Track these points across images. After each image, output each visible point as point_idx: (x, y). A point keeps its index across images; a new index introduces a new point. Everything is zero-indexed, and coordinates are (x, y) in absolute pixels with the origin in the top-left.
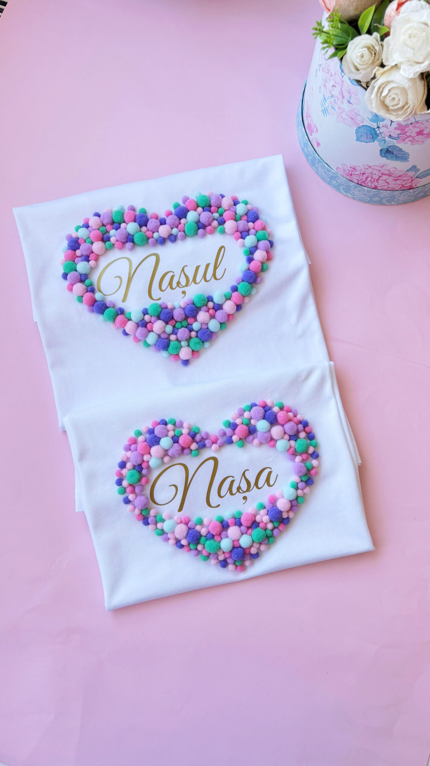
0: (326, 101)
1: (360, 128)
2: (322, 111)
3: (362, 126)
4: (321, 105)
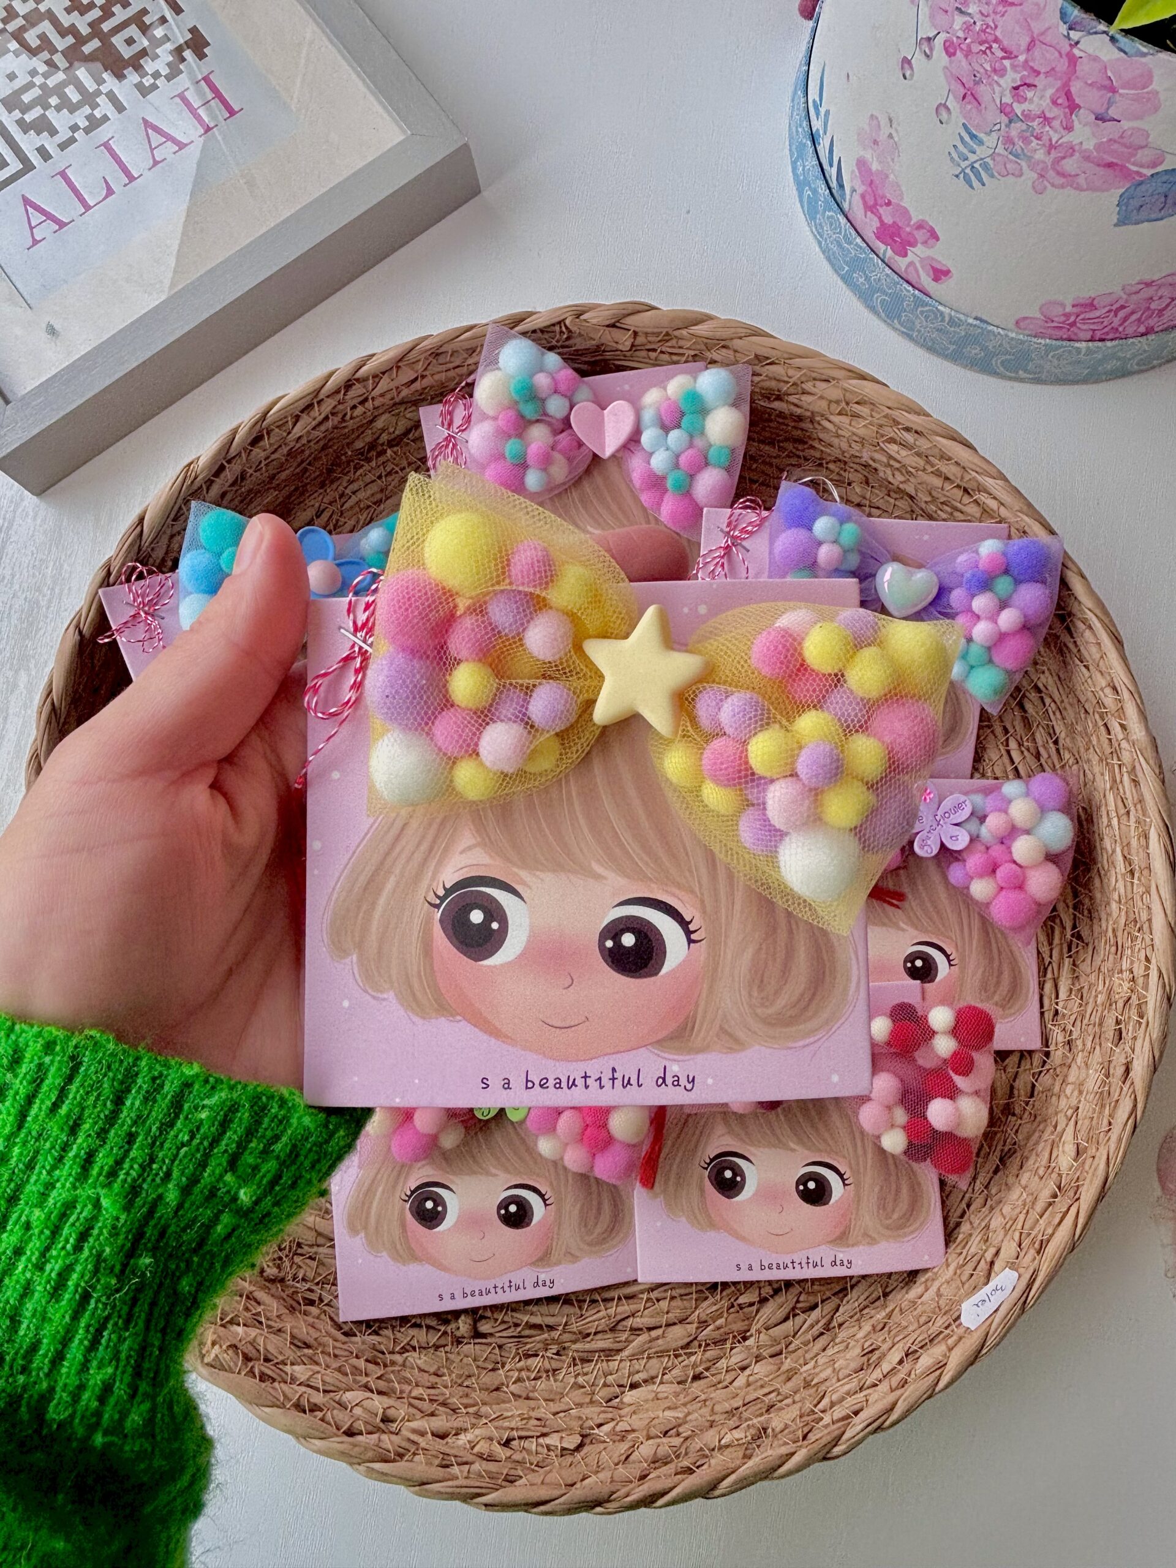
0: (981, 143)
1: (1140, 184)
2: (957, 176)
3: (1152, 175)
4: (952, 159)
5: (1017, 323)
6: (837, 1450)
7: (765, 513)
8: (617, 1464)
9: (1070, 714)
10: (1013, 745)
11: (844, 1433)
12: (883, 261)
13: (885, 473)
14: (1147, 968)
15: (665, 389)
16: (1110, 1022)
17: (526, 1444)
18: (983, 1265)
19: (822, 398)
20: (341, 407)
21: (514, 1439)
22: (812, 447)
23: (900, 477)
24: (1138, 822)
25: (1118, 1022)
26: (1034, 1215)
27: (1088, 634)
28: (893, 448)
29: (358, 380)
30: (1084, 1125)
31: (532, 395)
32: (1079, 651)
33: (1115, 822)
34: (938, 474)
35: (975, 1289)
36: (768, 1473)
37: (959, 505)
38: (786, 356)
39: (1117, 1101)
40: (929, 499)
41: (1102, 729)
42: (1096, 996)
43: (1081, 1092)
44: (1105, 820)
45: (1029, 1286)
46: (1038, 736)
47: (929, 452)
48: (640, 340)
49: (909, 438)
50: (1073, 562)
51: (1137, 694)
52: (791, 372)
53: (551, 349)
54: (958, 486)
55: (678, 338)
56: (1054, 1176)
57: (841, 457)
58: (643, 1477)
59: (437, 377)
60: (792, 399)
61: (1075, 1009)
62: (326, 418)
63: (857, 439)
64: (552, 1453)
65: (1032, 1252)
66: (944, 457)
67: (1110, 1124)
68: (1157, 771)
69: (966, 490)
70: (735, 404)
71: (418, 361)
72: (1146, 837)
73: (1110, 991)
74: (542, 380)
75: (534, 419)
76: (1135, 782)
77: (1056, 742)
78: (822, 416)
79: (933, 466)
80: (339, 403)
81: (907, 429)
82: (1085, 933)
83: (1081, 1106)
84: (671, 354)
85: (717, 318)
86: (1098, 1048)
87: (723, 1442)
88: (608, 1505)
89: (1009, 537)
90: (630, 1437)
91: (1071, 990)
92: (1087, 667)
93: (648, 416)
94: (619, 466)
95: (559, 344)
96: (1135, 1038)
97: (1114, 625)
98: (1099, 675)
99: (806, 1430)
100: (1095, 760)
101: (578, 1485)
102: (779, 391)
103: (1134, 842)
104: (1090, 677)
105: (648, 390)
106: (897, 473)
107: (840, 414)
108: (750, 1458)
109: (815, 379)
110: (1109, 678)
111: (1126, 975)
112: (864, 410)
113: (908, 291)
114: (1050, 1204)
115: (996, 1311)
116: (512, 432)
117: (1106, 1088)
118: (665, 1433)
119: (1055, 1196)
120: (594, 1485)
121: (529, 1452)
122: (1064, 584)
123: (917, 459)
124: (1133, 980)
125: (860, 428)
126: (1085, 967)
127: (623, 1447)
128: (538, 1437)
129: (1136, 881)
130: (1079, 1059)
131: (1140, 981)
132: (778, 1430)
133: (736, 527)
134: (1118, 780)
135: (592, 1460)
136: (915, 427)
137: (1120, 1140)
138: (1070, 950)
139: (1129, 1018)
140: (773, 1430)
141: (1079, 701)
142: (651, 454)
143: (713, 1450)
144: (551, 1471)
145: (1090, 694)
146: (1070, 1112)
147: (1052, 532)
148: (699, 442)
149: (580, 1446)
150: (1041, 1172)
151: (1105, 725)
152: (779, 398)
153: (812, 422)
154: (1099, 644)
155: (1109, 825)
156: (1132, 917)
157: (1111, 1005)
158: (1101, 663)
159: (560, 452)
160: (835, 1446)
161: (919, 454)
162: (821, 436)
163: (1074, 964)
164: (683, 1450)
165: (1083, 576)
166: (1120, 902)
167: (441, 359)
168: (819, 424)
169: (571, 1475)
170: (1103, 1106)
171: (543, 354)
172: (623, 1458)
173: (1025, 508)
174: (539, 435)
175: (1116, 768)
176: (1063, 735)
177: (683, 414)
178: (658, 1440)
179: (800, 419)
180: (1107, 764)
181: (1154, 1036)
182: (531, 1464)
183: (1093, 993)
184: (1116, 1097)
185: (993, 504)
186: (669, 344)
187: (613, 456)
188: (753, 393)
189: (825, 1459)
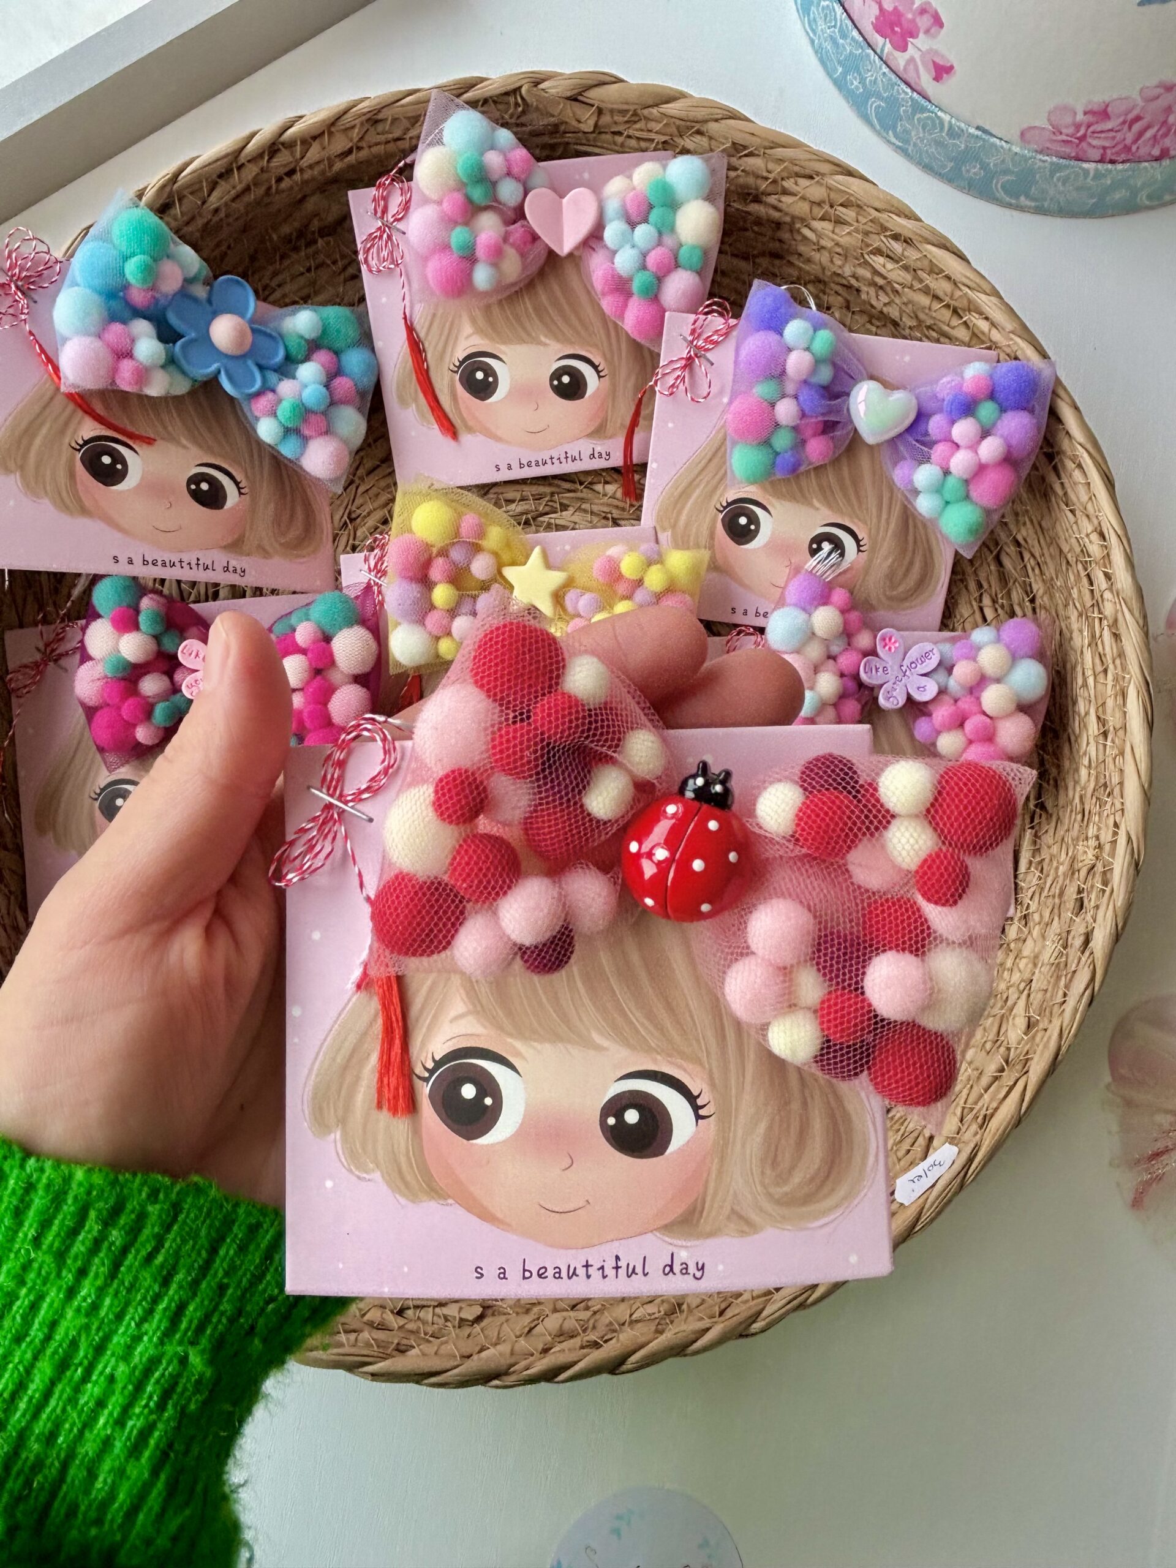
5: (1022, 134)
6: (756, 1326)
7: (732, 322)
8: (517, 1337)
9: (1050, 571)
10: (987, 601)
11: (763, 1309)
12: (881, 58)
13: (868, 294)
14: (1115, 834)
15: (630, 177)
16: (1071, 893)
17: (422, 1314)
18: (921, 1141)
19: (803, 198)
20: (265, 176)
21: (409, 1308)
22: (791, 264)
23: (884, 299)
24: (1116, 679)
25: (1080, 891)
26: (977, 1090)
27: (1077, 475)
28: (878, 261)
29: (283, 144)
30: (1037, 998)
31: (482, 177)
32: (1066, 494)
33: (1091, 681)
34: (926, 291)
35: (912, 1164)
36: (679, 1350)
37: (946, 328)
38: (767, 144)
39: (1075, 972)
40: (914, 323)
41: (1085, 581)
42: (1057, 868)
43: (1035, 965)
44: (1080, 681)
45: (970, 1160)
46: (1014, 595)
47: (919, 264)
48: (606, 119)
49: (897, 247)
50: (1065, 389)
51: (1125, 537)
52: (771, 166)
53: (504, 125)
54: (948, 306)
55: (647, 119)
56: (1002, 1049)
57: (821, 276)
58: (546, 1351)
59: (375, 150)
60: (772, 199)
61: (1035, 881)
62: (247, 189)
63: (839, 250)
64: (449, 1324)
65: (974, 1127)
66: (934, 270)
67: (1065, 995)
68: (1141, 622)
69: (955, 311)
70: (710, 198)
71: (353, 127)
72: (1124, 695)
73: (1073, 859)
74: (494, 160)
75: (483, 204)
76: (1116, 636)
77: (1032, 601)
78: (803, 220)
79: (921, 281)
80: (262, 170)
81: (896, 237)
82: (1049, 805)
83: (1035, 978)
84: (638, 139)
85: (691, 96)
86: (1056, 919)
87: (634, 1317)
88: (505, 1378)
89: (998, 361)
90: (536, 1310)
91: (1031, 862)
92: (1072, 511)
93: (612, 207)
94: (577, 266)
95: (513, 121)
96: (1097, 907)
97: (1106, 462)
98: (1085, 519)
99: (723, 1306)
100: (1074, 615)
101: (475, 1357)
102: (757, 189)
103: (1110, 703)
104: (1076, 523)
105: (611, 178)
106: (881, 293)
107: (822, 219)
108: (661, 1332)
109: (797, 175)
110: (1096, 522)
111: (1092, 843)
112: (849, 214)
113: (907, 94)
114: (996, 1078)
115: (933, 1186)
116: (459, 220)
117: (1064, 959)
118: (573, 1307)
119: (1002, 1070)
120: (492, 1356)
121: (424, 1323)
122: (1054, 415)
123: (903, 273)
124: (1100, 847)
125: (846, 237)
126: (1048, 839)
127: (526, 1320)
128: (435, 1307)
129: (1109, 743)
130: (1036, 932)
131: (1107, 847)
132: (694, 1305)
133: (700, 335)
134: (1098, 635)
135: (493, 1334)
136: (906, 233)
137: (1076, 1010)
138: (1032, 821)
139: (1092, 886)
140: (688, 1306)
141: (1061, 551)
142: (614, 253)
143: (623, 1324)
144: (446, 1342)
145: (1073, 541)
146: (1023, 985)
147: (1044, 356)
148: (668, 241)
149: (480, 1318)
150: (988, 1046)
151: (1088, 576)
152: (757, 200)
153: (791, 231)
154: (1089, 484)
155: (1085, 685)
156: (1102, 781)
157: (1073, 874)
158: (1089, 506)
159: (513, 245)
160: (754, 1322)
161: (906, 268)
162: (802, 248)
163: (1036, 835)
164: (591, 1322)
165: (1076, 408)
166: (1090, 766)
167: (380, 127)
168: (798, 231)
169: (467, 1347)
170: (1059, 978)
171: (494, 130)
172: (527, 1329)
173: (1019, 331)
174: (489, 227)
175: (1097, 621)
176: (1041, 592)
177: (651, 207)
178: (565, 1314)
179: (778, 225)
180: (1087, 617)
181: (1119, 904)
182: (426, 1334)
183: (1055, 864)
184: (1073, 969)
185: (983, 325)
186: (638, 126)
187: (571, 255)
188: (728, 191)
189: (741, 1336)
